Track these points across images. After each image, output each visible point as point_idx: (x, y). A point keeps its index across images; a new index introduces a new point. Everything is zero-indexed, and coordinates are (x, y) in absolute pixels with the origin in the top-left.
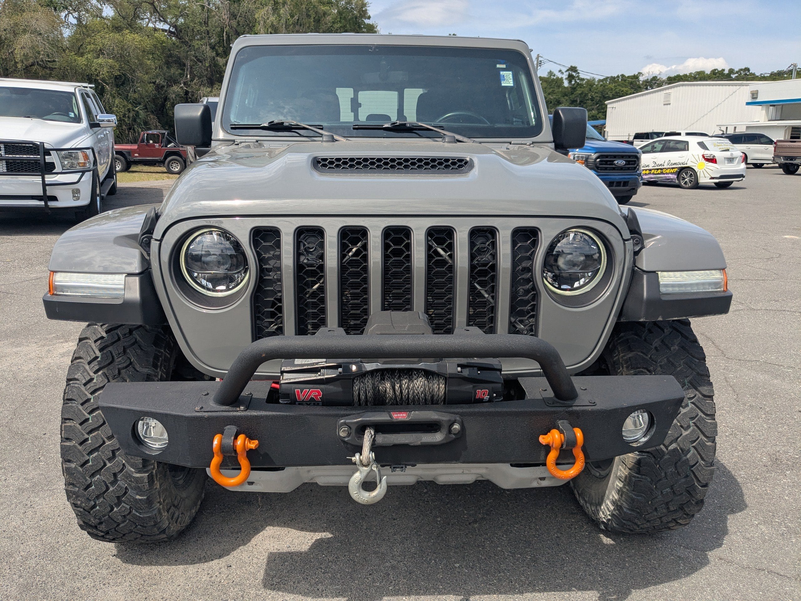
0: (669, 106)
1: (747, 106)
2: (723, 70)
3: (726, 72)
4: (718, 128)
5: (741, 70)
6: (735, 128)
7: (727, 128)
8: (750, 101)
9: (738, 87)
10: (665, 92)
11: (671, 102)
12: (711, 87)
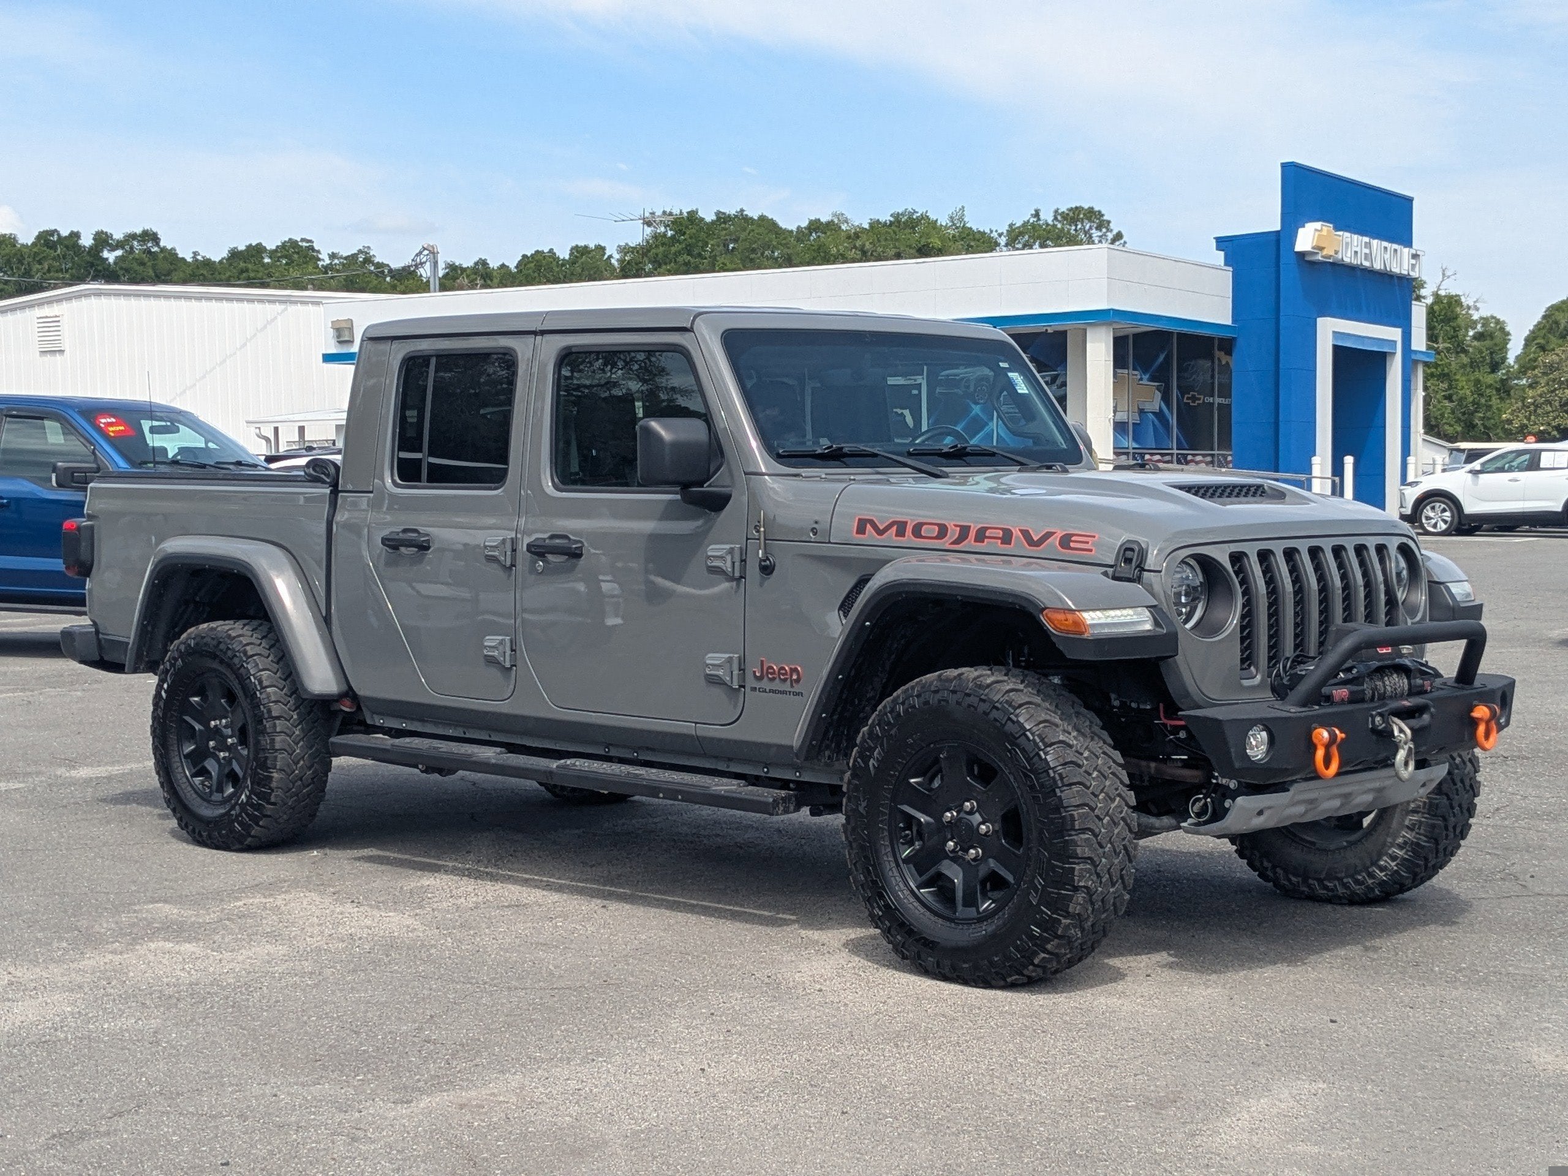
0: (58, 356)
1: (325, 365)
2: (75, 235)
3: (87, 241)
4: (253, 430)
5: (133, 236)
6: (302, 430)
7: (276, 429)
8: (333, 350)
9: (278, 307)
10: (38, 312)
11: (66, 346)
12: (194, 303)
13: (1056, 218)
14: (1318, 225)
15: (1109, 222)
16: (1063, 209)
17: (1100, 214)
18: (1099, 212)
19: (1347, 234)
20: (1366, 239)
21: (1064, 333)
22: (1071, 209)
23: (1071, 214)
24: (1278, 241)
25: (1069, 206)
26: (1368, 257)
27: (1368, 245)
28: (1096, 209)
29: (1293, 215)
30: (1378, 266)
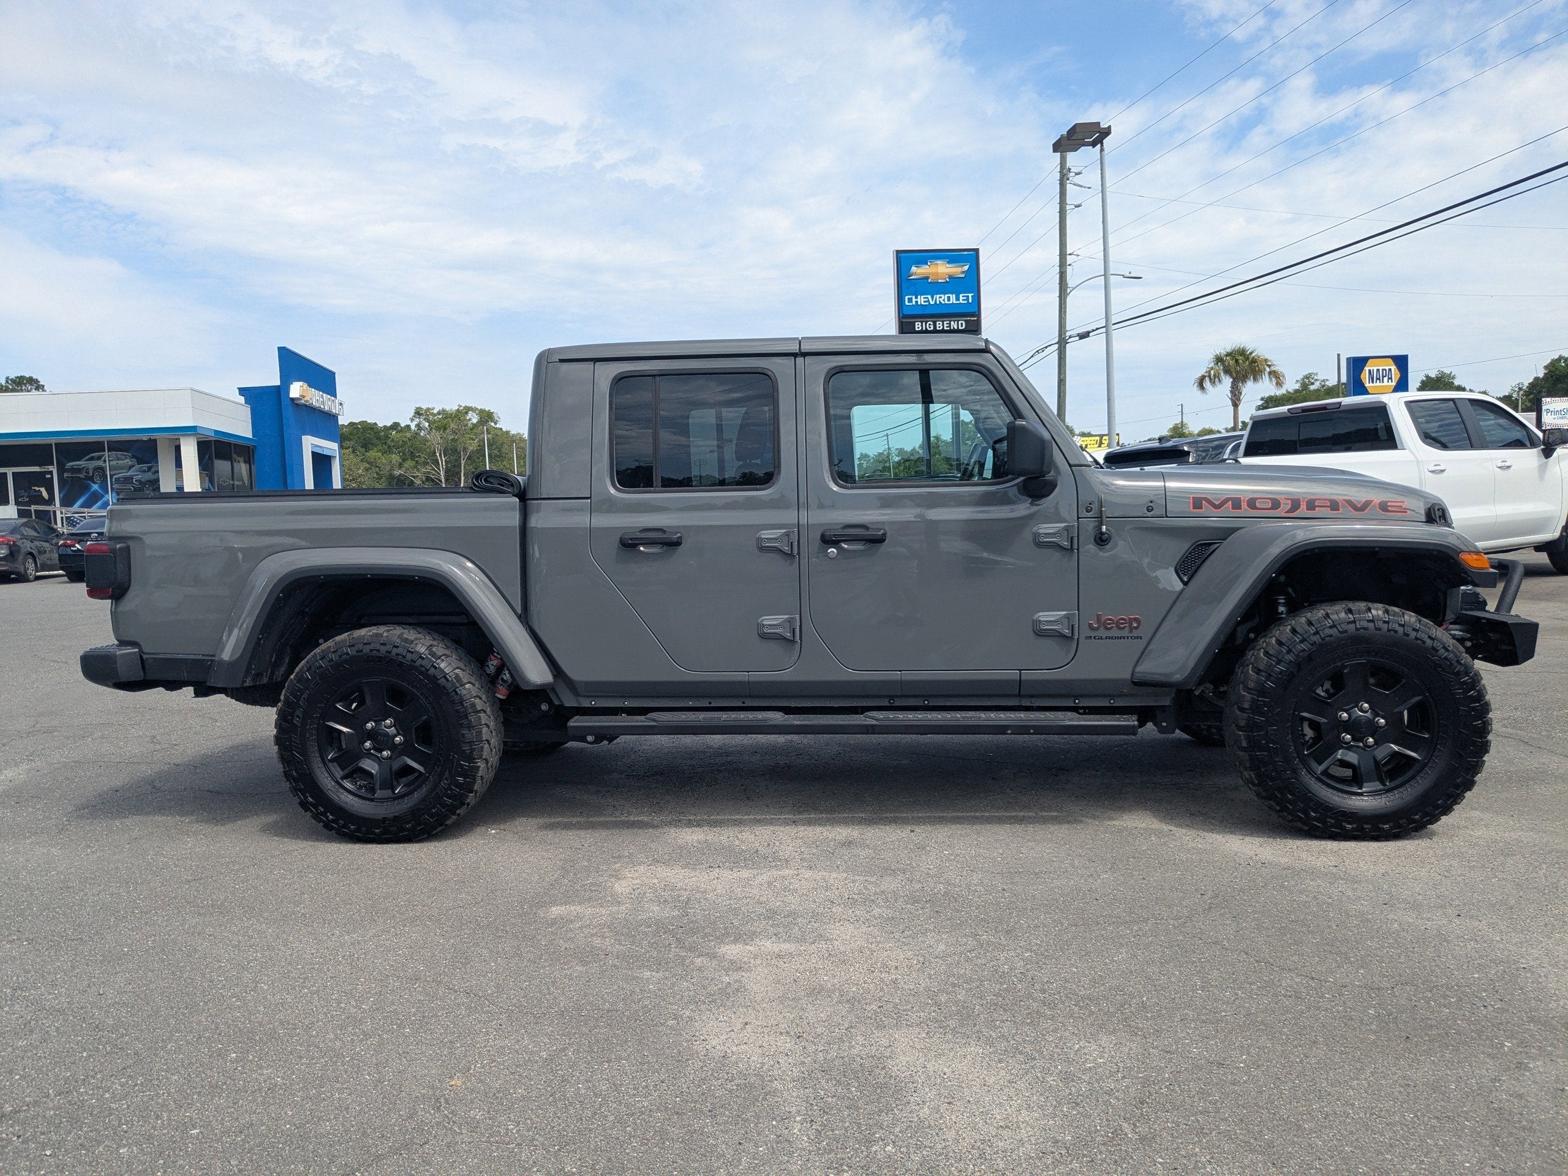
13: (7, 382)
14: (301, 383)
15: (43, 386)
16: (12, 376)
17: (37, 381)
18: (37, 380)
19: (313, 390)
20: (321, 393)
21: (155, 441)
22: (18, 377)
23: (18, 380)
24: (279, 392)
25: (16, 376)
26: (323, 403)
27: (322, 396)
28: (34, 378)
29: (287, 376)
30: (327, 408)
